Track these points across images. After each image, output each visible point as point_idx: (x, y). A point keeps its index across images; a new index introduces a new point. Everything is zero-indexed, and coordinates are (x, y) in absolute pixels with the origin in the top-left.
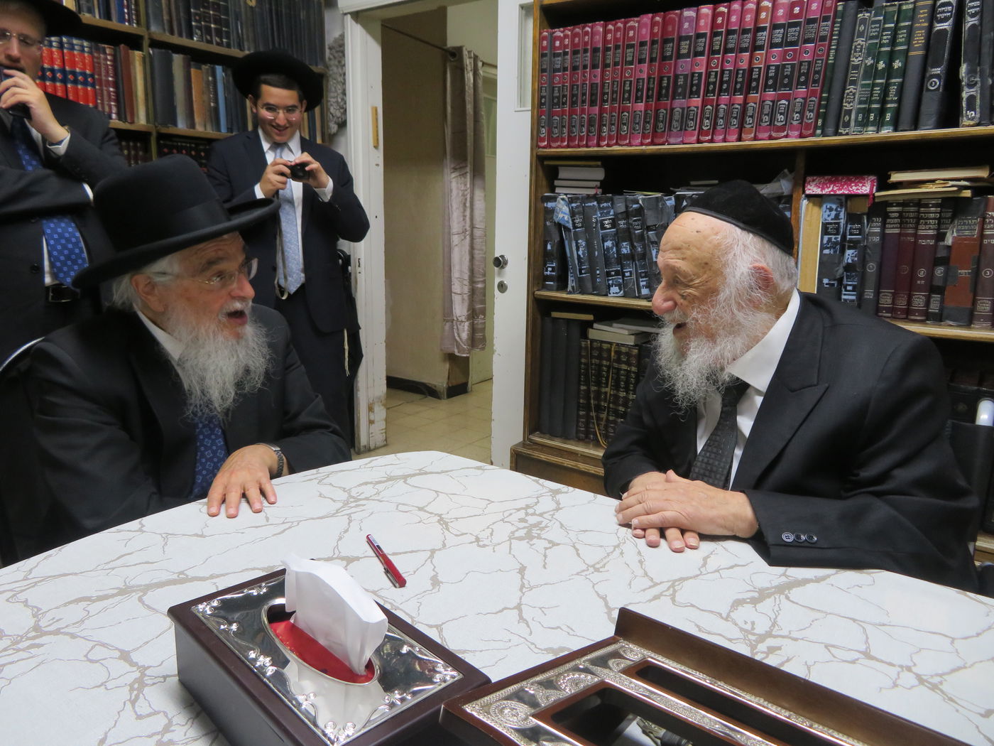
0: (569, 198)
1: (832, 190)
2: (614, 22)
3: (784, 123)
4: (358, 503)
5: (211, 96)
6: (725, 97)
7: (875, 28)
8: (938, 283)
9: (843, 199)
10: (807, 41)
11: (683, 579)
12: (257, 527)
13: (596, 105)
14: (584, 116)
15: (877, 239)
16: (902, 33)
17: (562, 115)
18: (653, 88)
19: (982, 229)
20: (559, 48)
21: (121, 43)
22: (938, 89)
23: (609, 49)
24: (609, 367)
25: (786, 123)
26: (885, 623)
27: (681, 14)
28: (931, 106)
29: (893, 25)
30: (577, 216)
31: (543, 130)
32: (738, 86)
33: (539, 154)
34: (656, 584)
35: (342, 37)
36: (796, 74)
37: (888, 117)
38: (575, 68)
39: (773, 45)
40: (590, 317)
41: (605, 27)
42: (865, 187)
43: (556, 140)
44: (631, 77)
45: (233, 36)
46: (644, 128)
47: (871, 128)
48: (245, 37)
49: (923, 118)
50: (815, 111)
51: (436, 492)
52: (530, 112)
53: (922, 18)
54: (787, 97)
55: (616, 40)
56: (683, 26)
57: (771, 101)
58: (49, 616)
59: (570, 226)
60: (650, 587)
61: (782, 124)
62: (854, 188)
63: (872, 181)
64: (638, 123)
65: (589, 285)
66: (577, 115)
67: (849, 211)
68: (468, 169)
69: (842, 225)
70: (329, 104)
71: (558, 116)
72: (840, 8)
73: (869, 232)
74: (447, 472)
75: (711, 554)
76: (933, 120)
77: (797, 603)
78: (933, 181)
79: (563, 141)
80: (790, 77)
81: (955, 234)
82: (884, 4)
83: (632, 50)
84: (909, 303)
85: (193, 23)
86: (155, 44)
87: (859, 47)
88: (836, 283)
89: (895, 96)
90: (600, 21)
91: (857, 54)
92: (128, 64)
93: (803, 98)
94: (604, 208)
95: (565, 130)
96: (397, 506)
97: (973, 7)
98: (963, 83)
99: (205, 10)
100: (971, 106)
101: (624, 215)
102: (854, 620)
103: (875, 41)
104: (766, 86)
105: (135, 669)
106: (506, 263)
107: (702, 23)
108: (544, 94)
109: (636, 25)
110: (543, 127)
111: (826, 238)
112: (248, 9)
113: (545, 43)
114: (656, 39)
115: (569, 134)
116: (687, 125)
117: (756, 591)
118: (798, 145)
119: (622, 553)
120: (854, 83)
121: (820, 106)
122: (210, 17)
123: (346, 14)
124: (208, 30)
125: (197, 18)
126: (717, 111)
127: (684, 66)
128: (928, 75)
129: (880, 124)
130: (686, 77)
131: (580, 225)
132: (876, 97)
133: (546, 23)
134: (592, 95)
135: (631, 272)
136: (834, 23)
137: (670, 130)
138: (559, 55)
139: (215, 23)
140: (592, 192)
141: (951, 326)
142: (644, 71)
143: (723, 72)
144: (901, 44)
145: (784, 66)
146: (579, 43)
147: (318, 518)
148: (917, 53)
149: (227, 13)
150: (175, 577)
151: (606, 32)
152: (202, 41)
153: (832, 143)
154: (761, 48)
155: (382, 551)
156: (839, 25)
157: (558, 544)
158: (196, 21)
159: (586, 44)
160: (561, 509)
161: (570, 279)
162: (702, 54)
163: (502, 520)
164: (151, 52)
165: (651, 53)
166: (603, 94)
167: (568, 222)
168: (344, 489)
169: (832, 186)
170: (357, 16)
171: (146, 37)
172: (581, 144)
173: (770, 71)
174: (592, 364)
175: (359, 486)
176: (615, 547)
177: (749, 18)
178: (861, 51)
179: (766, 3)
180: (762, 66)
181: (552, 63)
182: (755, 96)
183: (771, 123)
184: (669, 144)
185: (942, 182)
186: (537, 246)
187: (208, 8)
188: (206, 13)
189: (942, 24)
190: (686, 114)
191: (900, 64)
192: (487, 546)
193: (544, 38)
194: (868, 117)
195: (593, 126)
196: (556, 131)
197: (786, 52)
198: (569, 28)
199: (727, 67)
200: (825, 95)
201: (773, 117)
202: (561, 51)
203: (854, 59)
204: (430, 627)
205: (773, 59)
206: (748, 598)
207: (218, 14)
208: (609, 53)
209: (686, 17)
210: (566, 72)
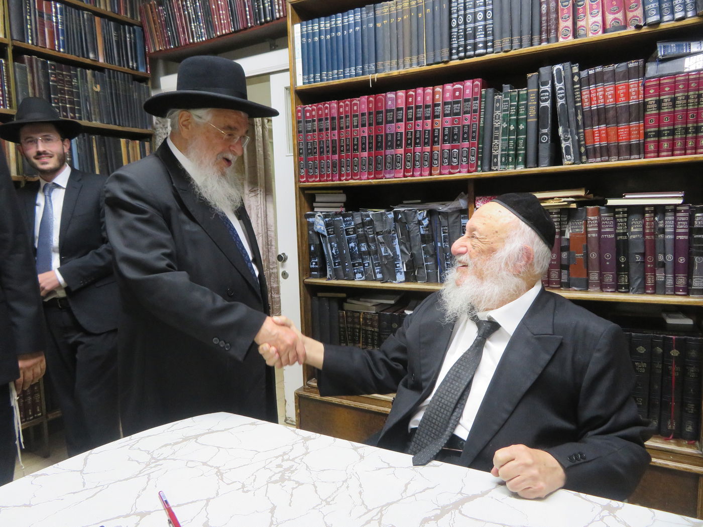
0: (323, 215)
2: (344, 101)
4: (158, 463)
6: (418, 148)
8: (565, 262)
10: (465, 113)
11: (389, 504)
12: (74, 493)
13: (336, 154)
14: (328, 161)
16: (522, 108)
17: (315, 161)
18: (372, 143)
19: (586, 228)
20: (309, 117)
22: (547, 142)
23: (342, 118)
24: (359, 329)
25: (458, 163)
27: (386, 95)
28: (545, 152)
29: (516, 103)
30: (330, 227)
31: (303, 171)
32: (426, 140)
33: (300, 186)
34: (370, 511)
36: (461, 133)
37: (520, 159)
38: (320, 130)
39: (445, 115)
40: (344, 295)
41: (338, 104)
43: (311, 177)
44: (357, 135)
45: (84, 112)
46: (369, 168)
47: (511, 166)
48: (92, 112)
49: (541, 159)
50: (475, 156)
51: (218, 447)
52: (293, 157)
53: (533, 99)
54: (457, 147)
55: (346, 112)
56: (388, 103)
57: (448, 150)
59: (326, 234)
60: (365, 513)
61: (456, 164)
64: (364, 165)
65: (342, 274)
66: (324, 160)
68: (259, 192)
71: (312, 161)
72: (483, 93)
74: (229, 429)
75: (412, 480)
76: (547, 161)
77: (466, 516)
78: (552, 198)
79: (316, 177)
82: (509, 91)
83: (357, 118)
84: (549, 276)
87: (498, 116)
89: (523, 146)
90: (334, 100)
91: (497, 121)
93: (467, 148)
94: (347, 221)
95: (317, 170)
96: (187, 462)
97: (561, 93)
98: (562, 138)
100: (568, 153)
101: (361, 225)
103: (507, 113)
104: (444, 141)
106: (286, 258)
107: (399, 101)
108: (301, 147)
109: (358, 102)
110: (302, 169)
112: (95, 93)
114: (371, 111)
115: (320, 173)
116: (396, 166)
117: (439, 509)
118: (466, 177)
119: (348, 487)
120: (497, 138)
121: (478, 153)
122: (65, 100)
124: (64, 109)
125: (56, 101)
126: (414, 157)
127: (391, 128)
128: (540, 133)
129: (516, 164)
130: (392, 135)
131: (332, 233)
132: (511, 147)
133: (299, 101)
134: (333, 147)
135: (368, 263)
136: (481, 102)
137: (385, 169)
138: (309, 122)
139: (70, 103)
140: (339, 210)
141: (576, 290)
142: (365, 132)
143: (416, 131)
144: (522, 115)
145: (453, 128)
146: (322, 114)
147: (124, 480)
148: (532, 120)
149: (78, 96)
151: (339, 107)
153: (488, 176)
154: (438, 117)
155: (168, 505)
156: (484, 102)
157: (302, 484)
158: (55, 103)
159: (326, 114)
160: (309, 453)
161: (328, 270)
162: (401, 121)
163: (264, 467)
165: (369, 120)
166: (341, 146)
167: (324, 231)
168: (149, 451)
172: (328, 179)
173: (445, 131)
174: (348, 327)
175: (160, 448)
176: (344, 482)
177: (428, 98)
178: (499, 119)
179: (438, 89)
180: (440, 128)
181: (305, 127)
182: (437, 147)
183: (449, 164)
184: (385, 178)
185: (558, 199)
186: (304, 248)
187: (64, 94)
188: (63, 97)
189: (544, 103)
190: (395, 160)
191: (523, 127)
192: (250, 491)
193: (299, 111)
194: (508, 159)
195: (335, 167)
196: (311, 171)
197: (453, 119)
198: (315, 104)
199: (418, 128)
200: (480, 146)
201: (450, 161)
202: (311, 119)
203: (496, 124)
205: (446, 124)
206: (433, 516)
207: (71, 97)
208: (342, 120)
209: (389, 98)
210: (315, 133)
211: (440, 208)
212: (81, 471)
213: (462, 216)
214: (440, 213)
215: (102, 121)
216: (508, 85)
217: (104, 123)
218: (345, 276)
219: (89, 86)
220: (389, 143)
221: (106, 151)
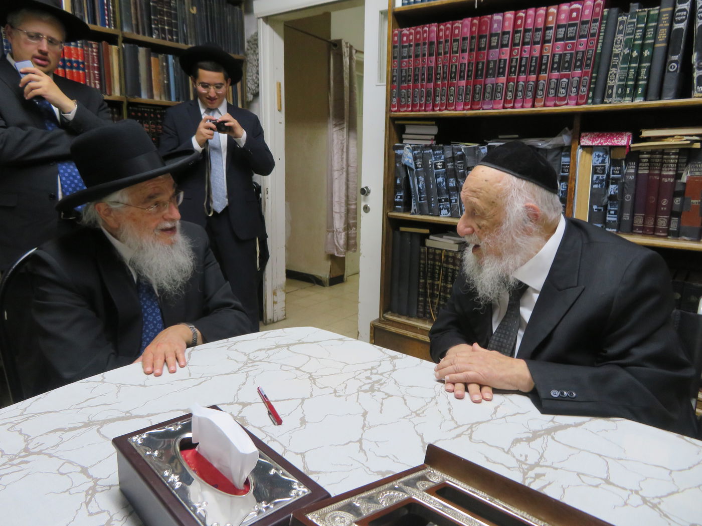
0: (412, 147)
1: (600, 143)
2: (445, 24)
3: (565, 95)
4: (254, 364)
5: (165, 76)
6: (523, 76)
7: (630, 27)
8: (676, 209)
9: (608, 149)
10: (581, 37)
11: (479, 423)
12: (182, 380)
13: (432, 82)
14: (423, 89)
15: (632, 177)
16: (650, 31)
17: (408, 89)
18: (472, 70)
20: (406, 42)
21: (103, 40)
22: (676, 71)
23: (441, 43)
24: (440, 267)
26: (623, 458)
27: (492, 18)
28: (671, 83)
29: (643, 25)
30: (418, 160)
31: (395, 100)
32: (532, 69)
33: (391, 116)
34: (459, 426)
35: (257, 34)
36: (574, 60)
37: (640, 91)
38: (417, 56)
39: (557, 40)
40: (427, 231)
41: (438, 27)
42: (623, 140)
43: (403, 106)
44: (456, 62)
45: (181, 35)
46: (466, 98)
47: (627, 99)
48: (189, 35)
49: (665, 91)
50: (587, 87)
51: (309, 356)
52: (385, 86)
53: (665, 20)
54: (567, 76)
55: (446, 36)
56: (493, 26)
57: (556, 79)
58: (35, 441)
59: (413, 167)
60: (455, 428)
61: (563, 95)
62: (615, 141)
63: (629, 136)
64: (461, 95)
65: (426, 209)
66: (418, 89)
67: (612, 157)
68: (345, 125)
69: (607, 168)
70: (247, 80)
71: (405, 90)
72: (605, 13)
73: (626, 172)
74: (318, 342)
75: (501, 404)
76: (672, 93)
77: (560, 442)
78: (672, 137)
79: (408, 106)
80: (569, 62)
81: (689, 175)
83: (457, 43)
84: (655, 223)
85: (153, 26)
86: (126, 40)
87: (619, 41)
88: (602, 209)
89: (645, 76)
90: (435, 22)
91: (618, 46)
92: (108, 54)
93: (579, 77)
94: (437, 154)
95: (410, 100)
96: (281, 366)
97: (701, 12)
98: (695, 67)
99: (162, 17)
100: (700, 83)
101: (451, 159)
102: (600, 455)
103: (631, 37)
104: (552, 69)
105: (91, 480)
106: (369, 192)
107: (507, 24)
108: (395, 74)
109: (460, 25)
110: (394, 97)
111: (595, 176)
112: (191, 16)
114: (474, 35)
115: (412, 102)
116: (496, 96)
117: (531, 433)
118: (574, 110)
119: (437, 403)
120: (615, 66)
121: (590, 83)
122: (164, 22)
123: (259, 18)
124: (163, 30)
125: (156, 22)
126: (517, 86)
127: (494, 54)
128: (669, 60)
129: (634, 96)
130: (495, 62)
131: (420, 166)
132: (631, 76)
133: (397, 25)
134: (429, 74)
135: (456, 200)
136: (601, 24)
137: (484, 99)
138: (406, 47)
139: (168, 25)
140: (429, 143)
141: (685, 240)
142: (465, 58)
143: (521, 59)
144: (649, 39)
145: (565, 54)
146: (420, 39)
147: (225, 374)
148: (661, 45)
149: (176, 19)
150: (123, 415)
151: (439, 30)
152: (159, 38)
153: (599, 109)
154: (549, 41)
155: (267, 399)
156: (604, 25)
157: (392, 396)
158: (155, 24)
159: (425, 39)
160: (396, 370)
161: (413, 204)
162: (506, 46)
163: (354, 377)
164: (124, 46)
165: (470, 45)
166: (437, 74)
167: (411, 164)
168: (245, 353)
169: (600, 139)
170: (267, 19)
171: (120, 36)
172: (421, 109)
173: (555, 58)
174: (428, 264)
175: (255, 351)
176: (432, 398)
177: (540, 20)
178: (620, 44)
179: (553, 10)
180: (549, 54)
181: (401, 52)
182: (544, 75)
183: (555, 95)
184: (483, 109)
185: (679, 137)
186: (390, 181)
187: (163, 15)
188: (162, 19)
189: (679, 25)
190: (495, 88)
191: (649, 53)
192: (342, 396)
193: (396, 35)
194: (626, 90)
195: (429, 96)
196: (403, 100)
197: (566, 45)
198: (413, 28)
199: (525, 55)
200: (594, 75)
201: (557, 92)
202: (407, 44)
203: (616, 49)
204: (297, 454)
205: (557, 50)
206: (524, 438)
207: (170, 19)
208: (441, 45)
209: (496, 20)
210: (411, 59)
211: (540, 144)
213: (563, 154)
216: (637, 4)
218: (430, 211)
219: (186, 8)
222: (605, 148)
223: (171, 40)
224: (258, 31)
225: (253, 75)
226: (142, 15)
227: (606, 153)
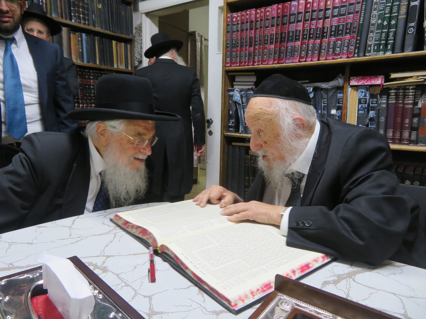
0: (240, 90)
1: (363, 83)
2: (260, 9)
3: (339, 52)
5: (80, 46)
6: (312, 41)
7: (382, 6)
8: (415, 126)
9: (368, 87)
10: (349, 13)
12: (63, 239)
13: (252, 47)
14: (246, 52)
15: (384, 106)
16: (395, 8)
17: (236, 52)
18: (278, 38)
20: (235, 22)
22: (413, 33)
23: (258, 21)
25: (340, 52)
26: (413, 296)
27: (291, 3)
28: (410, 41)
29: (390, 4)
30: (244, 98)
31: (228, 59)
32: (318, 35)
33: (226, 70)
35: (141, 24)
36: (345, 29)
37: (389, 47)
38: (242, 30)
39: (334, 16)
41: (256, 11)
42: (379, 81)
43: (234, 63)
44: (268, 33)
45: (91, 21)
46: (274, 56)
47: (381, 53)
48: (96, 21)
49: (406, 47)
50: (354, 46)
52: (222, 54)
54: (340, 40)
55: (261, 17)
56: (291, 9)
57: (333, 42)
59: (240, 102)
61: (338, 52)
62: (373, 81)
63: (382, 78)
64: (271, 54)
66: (243, 52)
67: (371, 93)
69: (368, 100)
70: (135, 53)
71: (235, 52)
73: (381, 103)
76: (411, 48)
77: (360, 284)
78: (411, 77)
79: (237, 63)
80: (342, 30)
83: (268, 21)
84: (401, 135)
85: (72, 14)
87: (375, 15)
89: (392, 37)
90: (253, 8)
91: (374, 19)
93: (348, 40)
95: (238, 59)
98: (425, 29)
99: (78, 9)
102: (395, 294)
103: (382, 12)
104: (331, 35)
106: (212, 122)
107: (300, 7)
108: (228, 42)
109: (270, 10)
110: (228, 57)
111: (360, 106)
112: (98, 9)
113: (229, 19)
114: (279, 15)
116: (294, 54)
117: (337, 276)
118: (346, 61)
120: (372, 32)
121: (356, 43)
122: (80, 12)
123: (142, 14)
124: (79, 18)
126: (308, 47)
127: (292, 27)
128: (408, 27)
129: (385, 50)
130: (293, 32)
131: (245, 102)
132: (383, 38)
133: (229, 11)
134: (250, 42)
136: (362, 5)
137: (286, 57)
138: (235, 25)
139: (83, 14)
140: (250, 87)
141: (422, 146)
142: (274, 30)
143: (310, 29)
144: (395, 13)
145: (339, 26)
146: (244, 19)
147: (98, 235)
148: (402, 17)
149: (88, 11)
151: (256, 13)
152: (77, 22)
153: (363, 60)
154: (328, 18)
156: (364, 5)
158: (74, 13)
159: (247, 19)
161: (241, 127)
162: (300, 21)
165: (277, 22)
166: (255, 41)
167: (239, 101)
169: (363, 81)
170: (148, 14)
172: (245, 64)
173: (332, 28)
177: (322, 4)
178: (375, 17)
180: (329, 26)
181: (232, 29)
182: (325, 40)
183: (333, 52)
184: (286, 63)
185: (416, 77)
186: (225, 112)
187: (79, 8)
188: (78, 10)
189: (414, 3)
190: (294, 50)
191: (394, 22)
193: (228, 17)
194: (380, 47)
195: (251, 56)
196: (234, 59)
197: (340, 19)
198: (240, 12)
199: (312, 27)
200: (358, 38)
201: (334, 49)
202: (236, 23)
203: (372, 21)
204: (145, 297)
205: (334, 23)
206: (331, 281)
207: (84, 10)
208: (258, 23)
209: (293, 5)
210: (238, 32)
211: (323, 86)
212: (70, 227)
213: (338, 91)
214: (322, 89)
215: (102, 28)
217: (103, 29)
219: (95, 4)
220: (290, 38)
221: (103, 47)
222: (366, 86)
223: (85, 24)
224: (142, 22)
225: (138, 50)
226: (65, 7)
227: (367, 90)
